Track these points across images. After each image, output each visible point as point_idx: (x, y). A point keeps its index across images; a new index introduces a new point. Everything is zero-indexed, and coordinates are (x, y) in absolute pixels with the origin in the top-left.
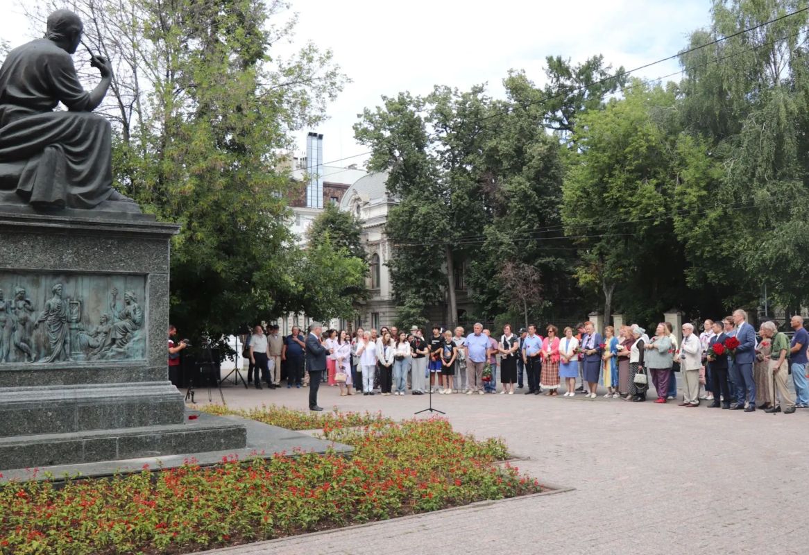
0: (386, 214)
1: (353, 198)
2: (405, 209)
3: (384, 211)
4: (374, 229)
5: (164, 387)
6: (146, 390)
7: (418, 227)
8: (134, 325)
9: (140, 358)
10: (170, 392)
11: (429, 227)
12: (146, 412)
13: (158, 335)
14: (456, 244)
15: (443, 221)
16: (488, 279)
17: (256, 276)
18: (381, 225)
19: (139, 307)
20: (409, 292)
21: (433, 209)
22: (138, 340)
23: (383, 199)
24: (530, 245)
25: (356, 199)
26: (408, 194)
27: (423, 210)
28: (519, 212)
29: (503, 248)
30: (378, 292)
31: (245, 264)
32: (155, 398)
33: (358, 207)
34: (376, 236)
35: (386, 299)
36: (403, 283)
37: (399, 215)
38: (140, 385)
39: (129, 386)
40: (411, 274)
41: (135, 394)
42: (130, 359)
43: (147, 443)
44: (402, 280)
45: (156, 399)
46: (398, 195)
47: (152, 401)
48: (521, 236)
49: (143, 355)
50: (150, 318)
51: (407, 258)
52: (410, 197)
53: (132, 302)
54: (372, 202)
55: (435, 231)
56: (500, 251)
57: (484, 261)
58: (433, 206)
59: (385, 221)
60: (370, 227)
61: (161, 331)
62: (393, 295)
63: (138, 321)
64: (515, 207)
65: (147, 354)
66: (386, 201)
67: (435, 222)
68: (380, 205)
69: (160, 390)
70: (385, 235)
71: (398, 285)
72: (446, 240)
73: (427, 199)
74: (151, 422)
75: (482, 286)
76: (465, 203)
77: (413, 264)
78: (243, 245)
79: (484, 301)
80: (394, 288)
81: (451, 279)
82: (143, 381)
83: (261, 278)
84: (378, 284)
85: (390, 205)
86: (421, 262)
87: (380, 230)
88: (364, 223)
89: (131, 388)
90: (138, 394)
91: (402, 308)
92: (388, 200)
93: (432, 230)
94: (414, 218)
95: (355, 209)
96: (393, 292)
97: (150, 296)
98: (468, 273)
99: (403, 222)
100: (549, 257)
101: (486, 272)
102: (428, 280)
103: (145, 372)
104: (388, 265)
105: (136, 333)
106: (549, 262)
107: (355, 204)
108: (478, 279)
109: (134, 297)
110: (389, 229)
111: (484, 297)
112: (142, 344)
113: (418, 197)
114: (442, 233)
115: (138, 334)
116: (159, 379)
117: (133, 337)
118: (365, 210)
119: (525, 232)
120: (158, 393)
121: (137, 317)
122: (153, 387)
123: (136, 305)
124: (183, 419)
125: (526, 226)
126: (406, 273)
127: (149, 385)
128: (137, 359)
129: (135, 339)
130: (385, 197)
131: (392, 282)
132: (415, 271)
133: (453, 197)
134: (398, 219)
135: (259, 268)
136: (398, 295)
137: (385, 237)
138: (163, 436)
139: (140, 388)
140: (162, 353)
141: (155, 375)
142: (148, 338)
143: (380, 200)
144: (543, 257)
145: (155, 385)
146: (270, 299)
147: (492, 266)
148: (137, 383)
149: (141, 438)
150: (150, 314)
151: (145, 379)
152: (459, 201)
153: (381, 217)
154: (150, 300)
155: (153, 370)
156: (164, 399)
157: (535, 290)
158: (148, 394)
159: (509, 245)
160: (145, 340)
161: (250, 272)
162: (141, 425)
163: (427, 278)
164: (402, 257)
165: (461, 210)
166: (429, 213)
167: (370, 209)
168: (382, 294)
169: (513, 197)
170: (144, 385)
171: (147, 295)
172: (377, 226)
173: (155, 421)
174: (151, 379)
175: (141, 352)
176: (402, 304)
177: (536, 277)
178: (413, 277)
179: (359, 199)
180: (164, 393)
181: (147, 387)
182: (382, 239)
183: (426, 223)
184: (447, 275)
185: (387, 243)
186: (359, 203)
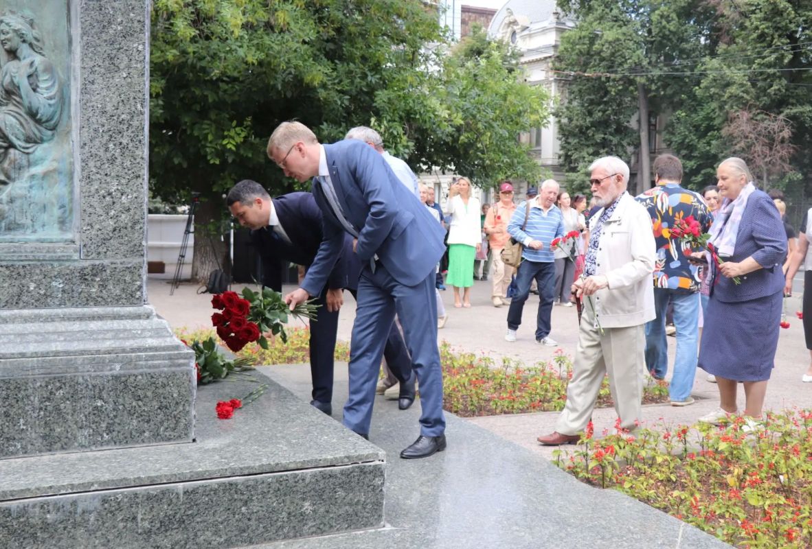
0: (553, 43)
1: (507, 21)
2: (584, 33)
3: (551, 38)
4: (536, 65)
5: (128, 324)
6: (70, 336)
7: (602, 59)
8: (32, 127)
9: (54, 233)
10: (151, 342)
11: (619, 60)
12: (66, 406)
13: (112, 160)
14: (653, 87)
15: (639, 52)
16: (700, 138)
17: (382, 97)
18: (546, 58)
19: (49, 69)
20: (584, 154)
21: (624, 34)
22: (46, 175)
23: (551, 21)
24: (775, 87)
25: (510, 23)
26: (586, 14)
27: (610, 35)
28: (762, 37)
29: (733, 90)
30: (539, 153)
31: (364, 76)
32: (98, 359)
33: (514, 33)
34: (538, 75)
35: (550, 162)
36: (576, 141)
37: (574, 44)
38: (50, 319)
39: (13, 320)
40: (588, 128)
41: (32, 348)
42: (18, 236)
43: (45, 526)
44: (574, 135)
45: (100, 364)
46: (573, 16)
47: (86, 373)
48: (761, 73)
49: (62, 222)
50: (85, 105)
51: (583, 106)
52: (590, 18)
53: (24, 50)
54: (534, 27)
55: (626, 66)
56: (727, 95)
57: (695, 111)
58: (624, 29)
59: (551, 53)
60: (530, 62)
61: (124, 148)
62: (560, 157)
63: (44, 112)
64: (757, 28)
65: (76, 219)
66: (554, 25)
67: (627, 53)
68: (544, 31)
69: (116, 334)
70: (551, 74)
71: (569, 143)
72: (640, 80)
73: (616, 19)
74: (82, 436)
75: (691, 148)
76: (672, 27)
77: (590, 113)
78: (360, 43)
79: (691, 170)
80: (563, 148)
81: (644, 135)
82: (62, 304)
83: (390, 101)
84: (538, 142)
85: (560, 31)
86: (604, 112)
87: (544, 66)
88: (522, 56)
89: (18, 327)
90: (43, 348)
91: (572, 175)
92: (557, 23)
93: (621, 64)
94: (596, 47)
95: (509, 35)
96: (562, 152)
97: (84, 34)
98: (670, 128)
99: (581, 53)
100: (802, 104)
101: (697, 127)
102: (611, 138)
103: (68, 277)
104: (556, 115)
105: (39, 151)
106: (802, 113)
107: (510, 29)
108: (686, 137)
109: (30, 34)
110: (557, 64)
111: (692, 163)
112: (59, 189)
113: (601, 18)
114: (637, 68)
115: (48, 156)
116: (117, 301)
117: (30, 165)
118: (523, 37)
119: (769, 66)
120: (108, 344)
121: (42, 99)
122: (94, 325)
123: (38, 59)
124: (187, 426)
125: (773, 57)
126: (580, 128)
127: (81, 318)
128: (41, 234)
129: (37, 170)
130: (553, 19)
131: (560, 139)
132: (593, 124)
133: (655, 17)
134: (573, 50)
135: (385, 85)
136: (567, 157)
137: (552, 76)
138: (105, 500)
139: (50, 327)
140: (124, 217)
141: (103, 286)
142: (78, 167)
143: (546, 24)
144: (793, 104)
145: (100, 318)
146: (405, 138)
147: (709, 118)
148: (43, 312)
149: (24, 511)
150: (84, 91)
151: (69, 298)
152: (664, 23)
153: (547, 47)
154: (87, 46)
155: (97, 271)
156: (127, 363)
157: (784, 152)
158: (75, 346)
159: (742, 85)
160: (71, 176)
161: (371, 92)
162: (50, 449)
163: (611, 134)
164: (575, 103)
165: (664, 37)
166: (618, 40)
167: (530, 36)
168: (543, 155)
169: (753, 12)
170: (64, 318)
171: (76, 32)
172: (540, 60)
173: (97, 433)
174: (89, 300)
175: (57, 212)
176: (574, 170)
177: (786, 133)
178: (590, 132)
179: (515, 23)
180: (129, 344)
181: (77, 326)
182: (547, 79)
183: (613, 54)
184: (639, 130)
185: (553, 84)
186: (515, 27)
